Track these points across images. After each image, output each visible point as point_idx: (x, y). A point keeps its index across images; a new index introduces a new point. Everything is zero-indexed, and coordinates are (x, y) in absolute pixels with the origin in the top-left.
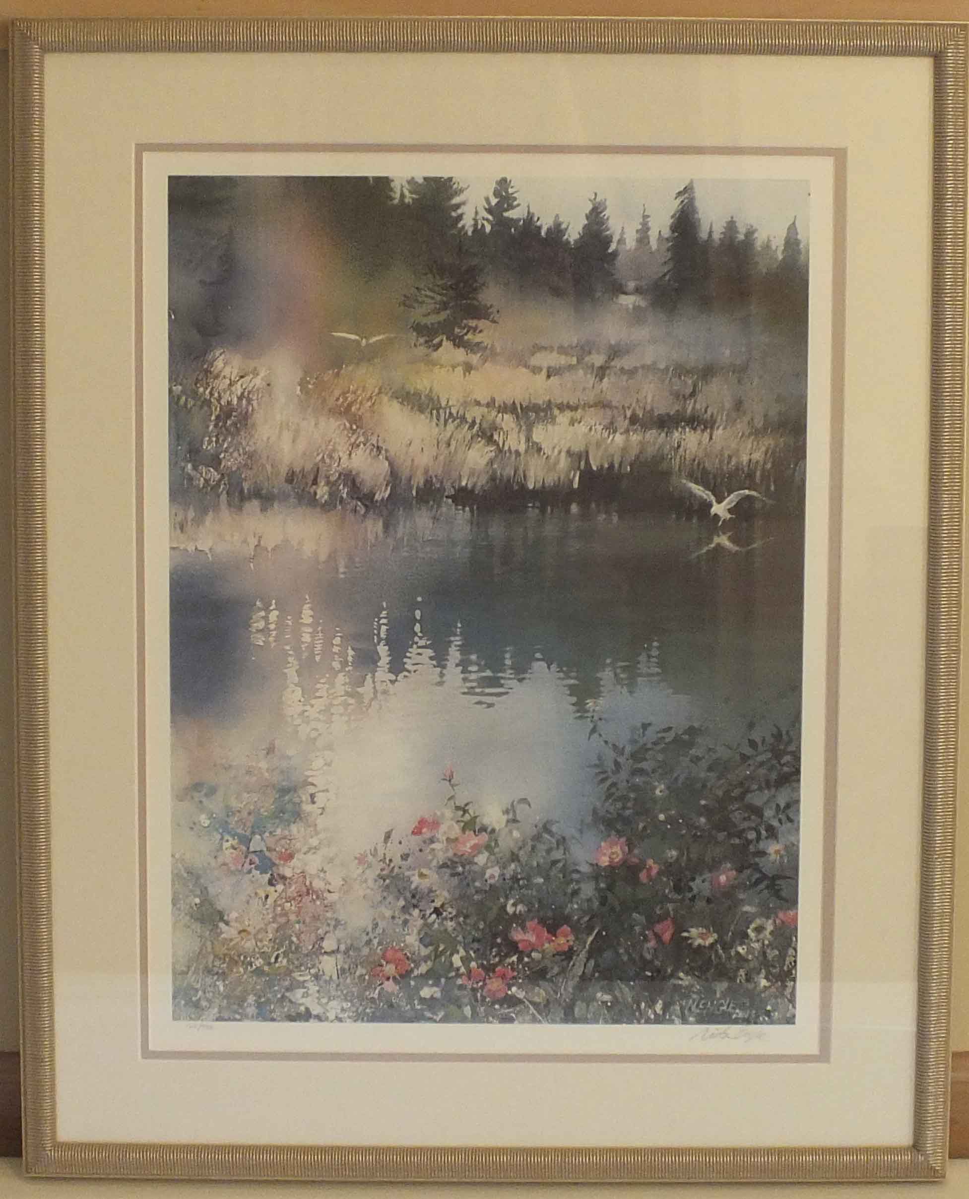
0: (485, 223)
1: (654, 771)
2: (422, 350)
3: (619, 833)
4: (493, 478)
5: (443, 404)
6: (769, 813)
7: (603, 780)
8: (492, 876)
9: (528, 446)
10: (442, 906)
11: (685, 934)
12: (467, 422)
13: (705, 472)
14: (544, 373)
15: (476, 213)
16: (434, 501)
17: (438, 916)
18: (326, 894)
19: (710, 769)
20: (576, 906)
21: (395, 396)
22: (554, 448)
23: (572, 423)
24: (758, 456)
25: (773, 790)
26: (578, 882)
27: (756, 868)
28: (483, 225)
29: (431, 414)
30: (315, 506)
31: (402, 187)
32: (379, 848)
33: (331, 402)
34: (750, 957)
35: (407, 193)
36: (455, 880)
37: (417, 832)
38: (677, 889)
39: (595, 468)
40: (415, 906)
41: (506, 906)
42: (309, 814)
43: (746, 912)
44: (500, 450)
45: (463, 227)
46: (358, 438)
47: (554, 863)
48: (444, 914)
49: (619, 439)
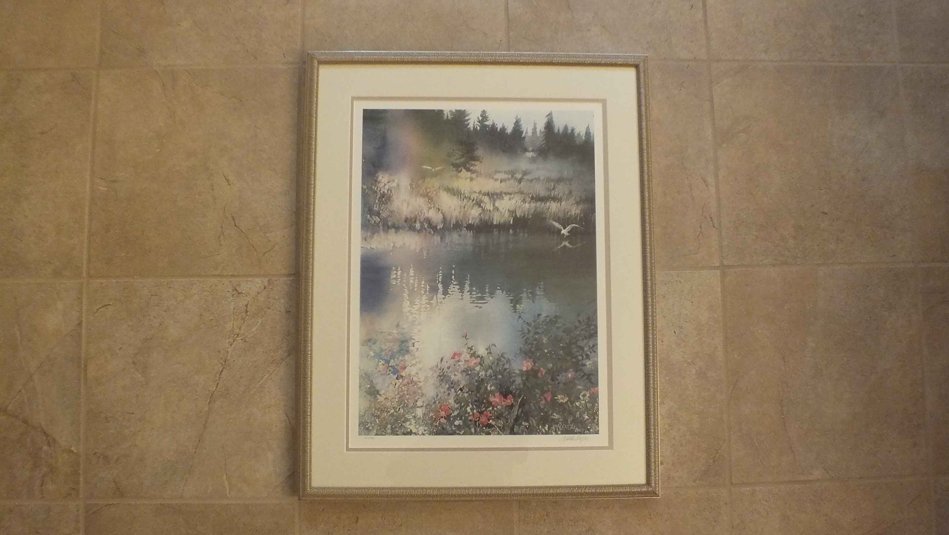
0: (478, 126)
1: (542, 333)
2: (454, 173)
3: (530, 358)
4: (481, 220)
5: (463, 192)
6: (586, 349)
7: (523, 337)
8: (482, 375)
9: (494, 208)
10: (463, 387)
11: (556, 398)
12: (471, 199)
13: (559, 218)
14: (499, 181)
15: (474, 122)
16: (459, 229)
17: (461, 391)
18: (418, 383)
19: (563, 332)
20: (514, 387)
21: (445, 190)
22: (503, 209)
23: (510, 200)
24: (578, 211)
25: (588, 340)
26: (515, 377)
27: (581, 370)
28: (477, 127)
29: (458, 196)
30: (415, 231)
31: (447, 113)
32: (438, 365)
33: (421, 192)
34: (581, 407)
35: (449, 115)
36: (468, 377)
37: (453, 358)
38: (552, 380)
39: (518, 216)
40: (453, 388)
41: (487, 386)
42: (412, 351)
43: (579, 389)
44: (483, 210)
45: (470, 127)
46: (431, 205)
47: (506, 369)
48: (464, 390)
49: (527, 205)
